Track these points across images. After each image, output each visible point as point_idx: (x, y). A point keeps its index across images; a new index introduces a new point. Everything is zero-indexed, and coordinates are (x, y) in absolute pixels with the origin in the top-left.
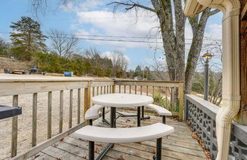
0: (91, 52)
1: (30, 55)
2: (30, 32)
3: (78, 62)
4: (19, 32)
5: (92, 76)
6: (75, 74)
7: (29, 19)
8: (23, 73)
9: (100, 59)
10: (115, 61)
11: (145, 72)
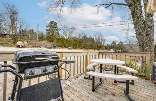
0: (81, 34)
1: (53, 39)
2: (53, 28)
3: (75, 41)
4: (49, 29)
5: (83, 49)
6: (73, 48)
7: (53, 21)
8: (51, 48)
9: (87, 38)
10: (96, 39)
11: (119, 45)
